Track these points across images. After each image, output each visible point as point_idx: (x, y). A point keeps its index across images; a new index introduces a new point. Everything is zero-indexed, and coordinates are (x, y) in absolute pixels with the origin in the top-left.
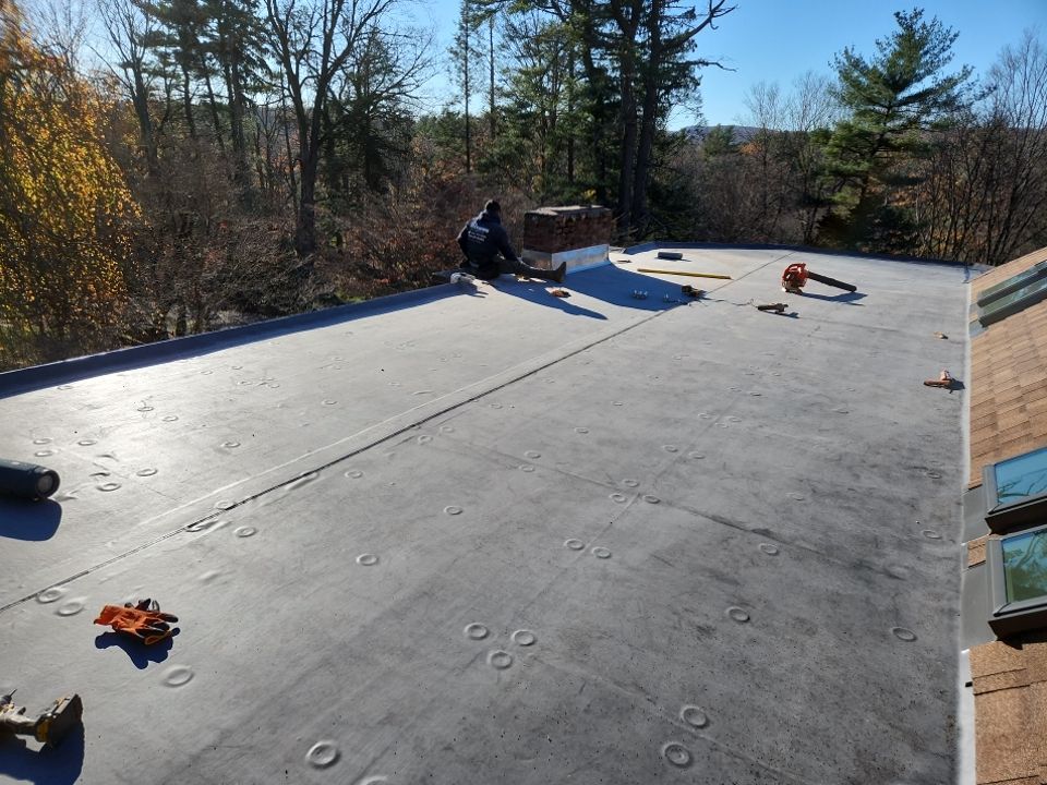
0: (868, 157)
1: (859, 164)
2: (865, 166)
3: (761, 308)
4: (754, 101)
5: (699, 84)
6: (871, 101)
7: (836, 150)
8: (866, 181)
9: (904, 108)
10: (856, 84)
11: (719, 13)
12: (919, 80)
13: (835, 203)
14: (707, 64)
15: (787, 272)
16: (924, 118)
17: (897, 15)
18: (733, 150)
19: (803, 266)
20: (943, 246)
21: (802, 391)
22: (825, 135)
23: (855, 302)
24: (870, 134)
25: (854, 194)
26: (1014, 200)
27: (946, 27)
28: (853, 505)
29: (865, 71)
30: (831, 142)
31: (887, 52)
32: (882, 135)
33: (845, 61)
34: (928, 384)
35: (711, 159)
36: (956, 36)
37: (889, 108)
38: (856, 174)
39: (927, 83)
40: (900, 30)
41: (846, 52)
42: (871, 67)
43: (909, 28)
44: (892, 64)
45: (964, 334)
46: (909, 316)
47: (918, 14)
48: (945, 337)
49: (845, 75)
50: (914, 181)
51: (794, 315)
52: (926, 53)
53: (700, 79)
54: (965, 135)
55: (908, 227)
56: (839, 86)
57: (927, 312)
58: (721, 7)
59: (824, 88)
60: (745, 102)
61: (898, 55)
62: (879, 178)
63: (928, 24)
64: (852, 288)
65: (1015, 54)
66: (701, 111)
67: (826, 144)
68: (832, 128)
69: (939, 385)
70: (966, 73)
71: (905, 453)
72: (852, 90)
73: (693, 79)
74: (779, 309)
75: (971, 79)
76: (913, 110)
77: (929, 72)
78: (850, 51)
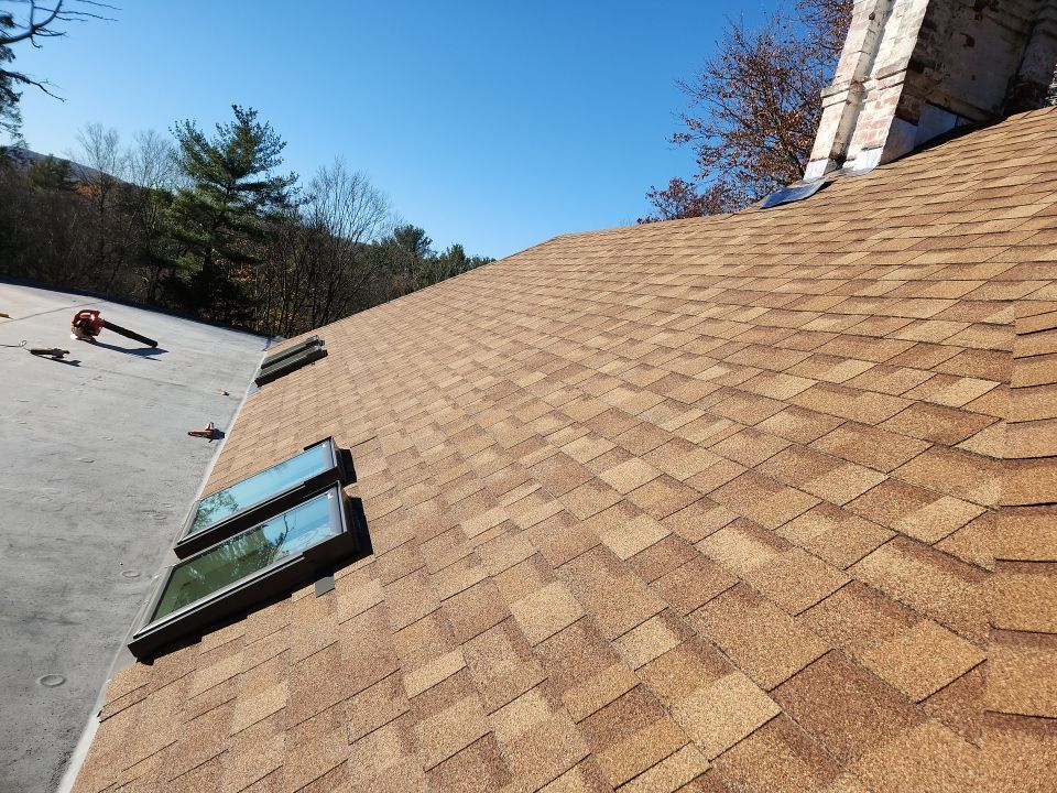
0: (210, 229)
1: (201, 234)
2: (206, 237)
3: (34, 352)
4: (89, 139)
5: (17, 100)
6: (212, 178)
7: (178, 214)
8: (209, 251)
9: (243, 193)
10: (196, 156)
11: (42, 33)
12: (255, 173)
13: (177, 266)
14: (29, 82)
15: (77, 318)
16: (260, 207)
17: (235, 107)
18: (68, 187)
19: (96, 313)
20: (277, 323)
21: (46, 440)
22: (166, 197)
23: (152, 356)
24: (211, 208)
25: (196, 261)
26: (331, 294)
27: (276, 134)
28: (55, 555)
29: (205, 147)
30: (173, 205)
31: (226, 138)
32: (223, 213)
33: (186, 132)
34: (192, 434)
35: (39, 189)
36: (284, 144)
37: (229, 189)
38: (198, 242)
39: (260, 177)
40: (238, 123)
41: (187, 124)
42: (212, 146)
43: (246, 123)
44: (231, 151)
45: (243, 392)
46: (202, 374)
47: (253, 114)
48: (226, 394)
49: (187, 146)
50: (253, 262)
51: (75, 363)
52: (261, 150)
53: (19, 95)
54: (294, 230)
55: (245, 301)
56: (181, 154)
57: (219, 372)
58: (46, 27)
59: (166, 153)
60: (78, 138)
61: (237, 144)
62: (220, 251)
63: (262, 126)
64: (154, 344)
65: (330, 176)
66: (20, 131)
67: (168, 206)
68: (175, 193)
69: (201, 434)
70: (293, 179)
71: (140, 498)
72: (193, 161)
73: (9, 92)
74: (57, 355)
75: (297, 185)
76: (250, 197)
77: (263, 168)
78: (191, 125)
